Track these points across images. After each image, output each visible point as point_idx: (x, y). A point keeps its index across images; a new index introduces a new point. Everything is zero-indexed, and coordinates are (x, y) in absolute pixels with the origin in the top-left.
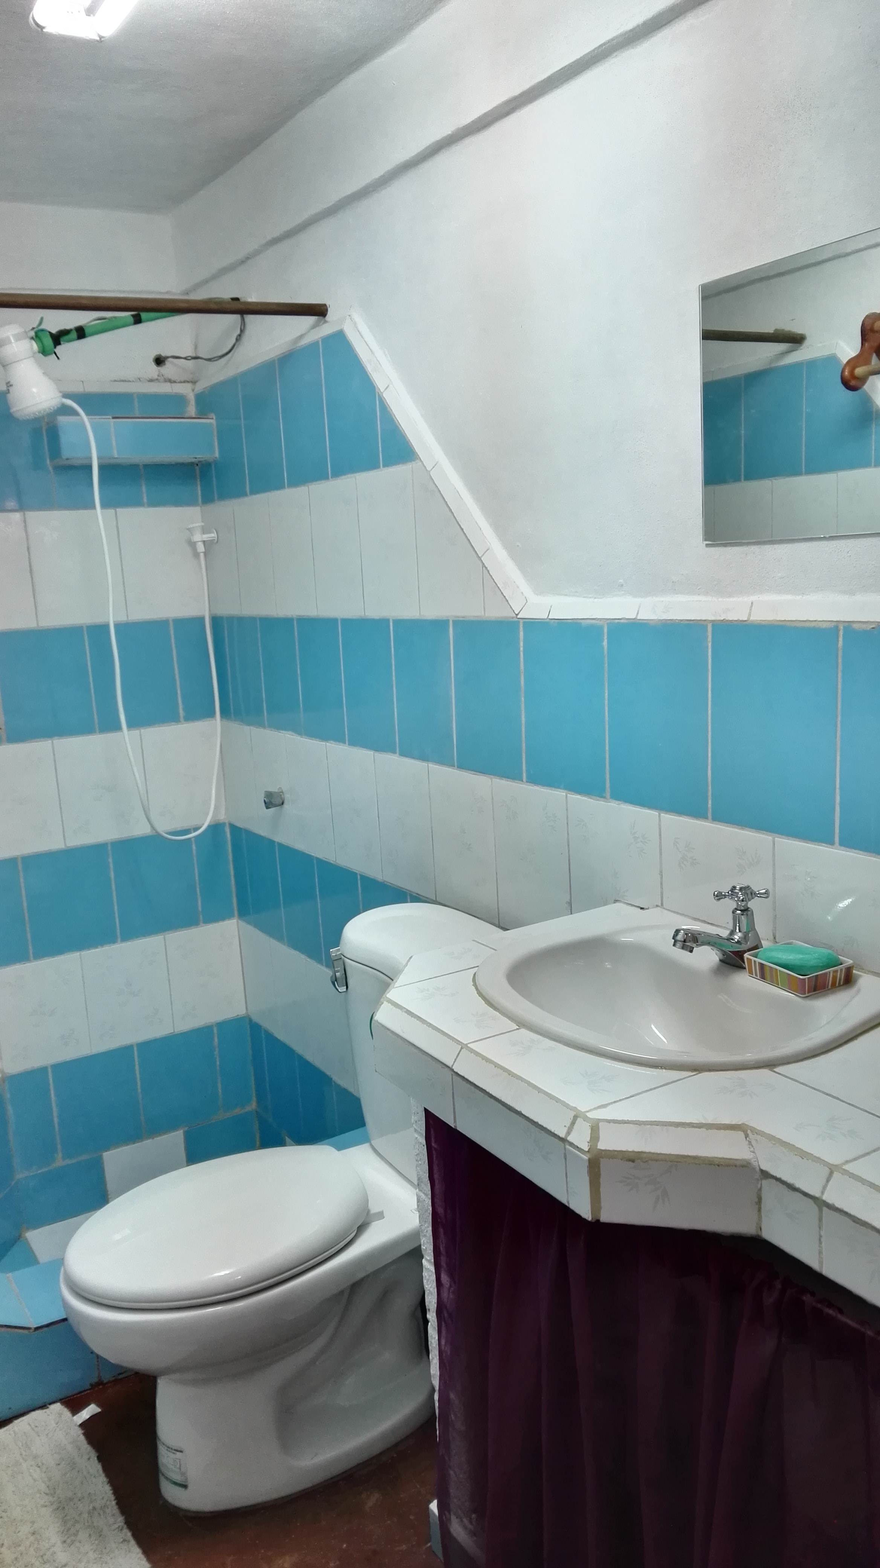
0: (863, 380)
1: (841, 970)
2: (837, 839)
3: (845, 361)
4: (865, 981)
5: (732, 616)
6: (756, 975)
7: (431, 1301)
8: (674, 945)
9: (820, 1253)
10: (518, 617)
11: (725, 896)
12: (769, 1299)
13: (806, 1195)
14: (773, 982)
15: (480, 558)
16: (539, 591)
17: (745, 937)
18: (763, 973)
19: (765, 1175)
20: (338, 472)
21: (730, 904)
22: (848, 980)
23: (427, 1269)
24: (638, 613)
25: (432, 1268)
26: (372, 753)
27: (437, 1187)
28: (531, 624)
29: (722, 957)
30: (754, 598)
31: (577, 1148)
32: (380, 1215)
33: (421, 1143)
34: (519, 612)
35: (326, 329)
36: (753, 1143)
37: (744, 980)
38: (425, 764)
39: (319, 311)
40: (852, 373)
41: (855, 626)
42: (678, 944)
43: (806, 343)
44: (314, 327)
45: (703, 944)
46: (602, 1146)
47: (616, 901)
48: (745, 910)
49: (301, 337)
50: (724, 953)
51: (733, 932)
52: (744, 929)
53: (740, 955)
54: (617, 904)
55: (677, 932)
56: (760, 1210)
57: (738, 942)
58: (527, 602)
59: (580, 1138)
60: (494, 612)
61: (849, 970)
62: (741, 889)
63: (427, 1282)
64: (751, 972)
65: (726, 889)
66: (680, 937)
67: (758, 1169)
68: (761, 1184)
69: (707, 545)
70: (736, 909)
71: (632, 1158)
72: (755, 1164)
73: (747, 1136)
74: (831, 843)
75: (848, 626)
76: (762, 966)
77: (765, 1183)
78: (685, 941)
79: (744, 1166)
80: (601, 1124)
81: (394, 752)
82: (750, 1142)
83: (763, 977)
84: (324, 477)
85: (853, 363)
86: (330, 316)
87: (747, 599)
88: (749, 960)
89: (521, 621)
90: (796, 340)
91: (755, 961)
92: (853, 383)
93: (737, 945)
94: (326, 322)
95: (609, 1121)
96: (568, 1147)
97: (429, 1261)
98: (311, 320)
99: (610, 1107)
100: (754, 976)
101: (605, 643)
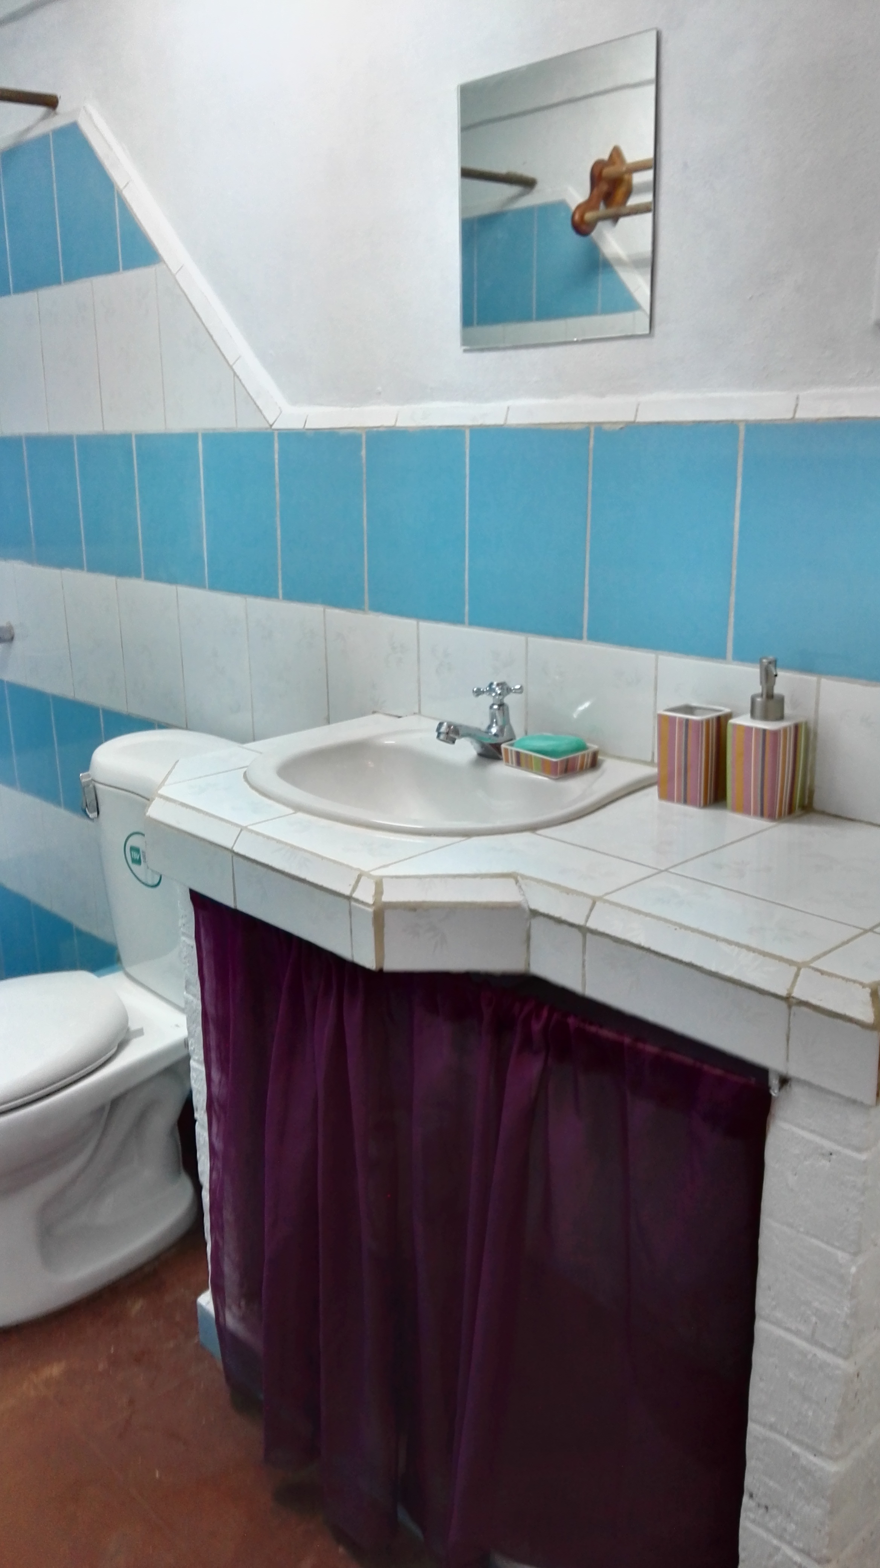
0: (592, 225)
1: (588, 755)
2: (585, 634)
3: (573, 207)
4: (608, 764)
5: (490, 421)
6: (512, 763)
7: (200, 1101)
8: (438, 737)
9: (584, 975)
10: (274, 427)
11: (483, 692)
12: (537, 1027)
13: (572, 925)
14: (529, 767)
15: (231, 367)
16: (294, 402)
17: (501, 730)
18: (520, 761)
19: (535, 913)
20: (71, 277)
21: (487, 700)
22: (594, 763)
23: (196, 1070)
24: (396, 421)
25: (202, 1068)
26: (113, 579)
27: (207, 985)
28: (288, 436)
29: (480, 750)
30: (510, 403)
31: (363, 903)
32: (140, 1032)
33: (189, 945)
34: (275, 422)
35: (58, 121)
36: (523, 887)
37: (501, 770)
38: (173, 587)
39: (49, 102)
40: (582, 217)
41: (606, 427)
42: (442, 737)
43: (538, 187)
44: (44, 118)
45: (463, 736)
46: (386, 898)
47: (374, 712)
48: (501, 705)
49: (28, 130)
50: (483, 745)
51: (490, 727)
52: (500, 723)
53: (497, 747)
54: (376, 716)
55: (441, 724)
56: (528, 947)
57: (495, 735)
58: (281, 412)
59: (365, 894)
60: (248, 423)
61: (595, 755)
62: (498, 685)
63: (195, 1082)
64: (507, 761)
65: (484, 687)
66: (444, 729)
67: (527, 909)
68: (530, 923)
69: (465, 351)
70: (493, 705)
71: (413, 908)
72: (525, 906)
73: (517, 882)
74: (580, 638)
75: (599, 426)
76: (518, 754)
77: (536, 923)
78: (447, 733)
79: (515, 908)
80: (384, 880)
81: (138, 576)
82: (520, 887)
83: (519, 764)
84: (58, 282)
85: (584, 207)
86: (60, 107)
87: (504, 404)
88: (506, 750)
89: (276, 433)
90: (528, 184)
91: (511, 751)
92: (584, 227)
93: (495, 738)
94: (56, 114)
95: (392, 877)
96: (353, 903)
97: (198, 1061)
98: (40, 110)
99: (390, 867)
100: (510, 764)
101: (363, 453)
